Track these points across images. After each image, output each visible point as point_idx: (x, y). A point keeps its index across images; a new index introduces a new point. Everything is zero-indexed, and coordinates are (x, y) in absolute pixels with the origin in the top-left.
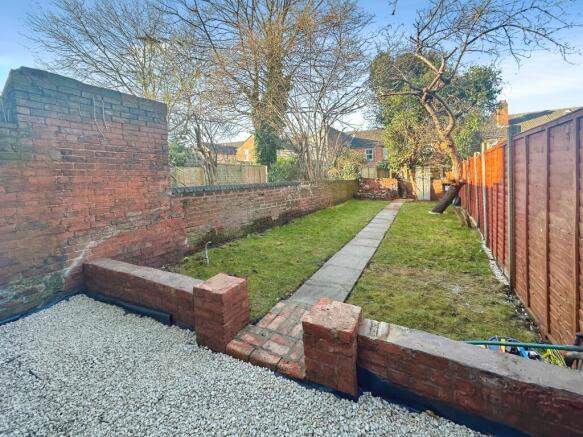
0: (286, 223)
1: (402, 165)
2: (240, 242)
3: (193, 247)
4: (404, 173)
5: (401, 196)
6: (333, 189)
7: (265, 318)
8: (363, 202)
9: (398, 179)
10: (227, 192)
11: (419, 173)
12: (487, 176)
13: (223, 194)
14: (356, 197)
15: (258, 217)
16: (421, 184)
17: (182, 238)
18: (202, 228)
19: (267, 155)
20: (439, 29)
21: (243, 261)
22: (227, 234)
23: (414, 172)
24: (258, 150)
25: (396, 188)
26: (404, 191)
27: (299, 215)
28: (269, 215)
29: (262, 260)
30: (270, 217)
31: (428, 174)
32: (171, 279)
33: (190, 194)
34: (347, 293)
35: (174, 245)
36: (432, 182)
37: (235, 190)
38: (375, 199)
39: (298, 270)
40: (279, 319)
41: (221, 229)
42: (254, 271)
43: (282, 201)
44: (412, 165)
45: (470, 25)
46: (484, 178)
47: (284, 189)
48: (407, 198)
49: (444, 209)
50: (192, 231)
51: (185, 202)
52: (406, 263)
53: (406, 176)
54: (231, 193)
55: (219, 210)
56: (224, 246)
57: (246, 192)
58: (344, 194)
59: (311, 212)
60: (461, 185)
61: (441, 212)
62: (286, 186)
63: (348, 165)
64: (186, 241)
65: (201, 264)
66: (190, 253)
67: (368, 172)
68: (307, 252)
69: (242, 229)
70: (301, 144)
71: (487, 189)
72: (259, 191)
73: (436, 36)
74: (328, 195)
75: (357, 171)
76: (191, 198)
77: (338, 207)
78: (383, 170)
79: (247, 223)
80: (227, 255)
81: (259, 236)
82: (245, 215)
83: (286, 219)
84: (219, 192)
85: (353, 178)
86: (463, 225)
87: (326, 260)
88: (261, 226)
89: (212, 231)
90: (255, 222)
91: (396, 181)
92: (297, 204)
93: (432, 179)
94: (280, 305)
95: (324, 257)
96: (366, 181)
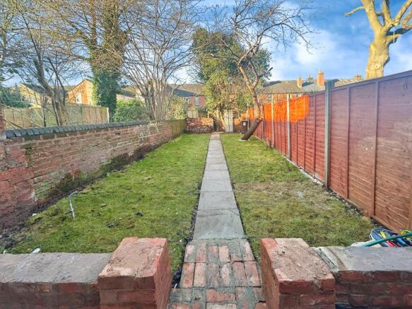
0: (141, 157)
1: (215, 109)
2: (102, 182)
3: (43, 199)
4: (217, 113)
5: (216, 130)
6: (172, 127)
7: (184, 272)
8: (192, 135)
9: (214, 118)
10: (83, 132)
11: (226, 114)
12: (291, 114)
13: (79, 136)
14: (185, 132)
15: (115, 155)
16: (227, 121)
17: (25, 191)
18: (55, 175)
19: (107, 98)
20: (247, 17)
21: (118, 205)
22: (85, 176)
23: (223, 114)
24: (98, 93)
25: (212, 124)
26: (217, 127)
27: (150, 149)
28: (124, 152)
29: (140, 200)
30: (127, 154)
31: (231, 116)
32: (39, 267)
33: (36, 137)
34: (239, 217)
35: (14, 203)
36: (234, 120)
37: (91, 130)
38: (199, 133)
39: (181, 202)
40: (200, 268)
41: (78, 172)
42: (138, 214)
43: (136, 138)
44: (222, 108)
45: (266, 19)
46: (288, 116)
47: (137, 127)
48: (219, 131)
49: (249, 137)
50: (41, 181)
51: (28, 148)
52: (256, 179)
53: (218, 116)
54: (88, 133)
55: (74, 153)
56: (85, 191)
57: (103, 132)
58: (179, 130)
59: (158, 146)
60: (261, 121)
61: (247, 139)
62: (138, 125)
63: (179, 108)
64: (33, 194)
65: (64, 219)
66: (39, 207)
67: (193, 114)
68: (178, 183)
69: (102, 168)
70: (147, 89)
71: (290, 123)
72: (115, 130)
73: (245, 21)
74: (168, 132)
75: (185, 113)
76: (39, 141)
77: (176, 140)
78: (203, 112)
79: (105, 162)
80: (94, 201)
81: (119, 173)
82: (103, 155)
83: (140, 154)
84: (73, 132)
85: (182, 118)
86: (267, 147)
87: (199, 188)
88: (119, 163)
89: (68, 176)
90: (114, 160)
91: (212, 120)
92: (148, 140)
93: (234, 118)
94: (190, 249)
95: (196, 185)
96: (191, 120)
